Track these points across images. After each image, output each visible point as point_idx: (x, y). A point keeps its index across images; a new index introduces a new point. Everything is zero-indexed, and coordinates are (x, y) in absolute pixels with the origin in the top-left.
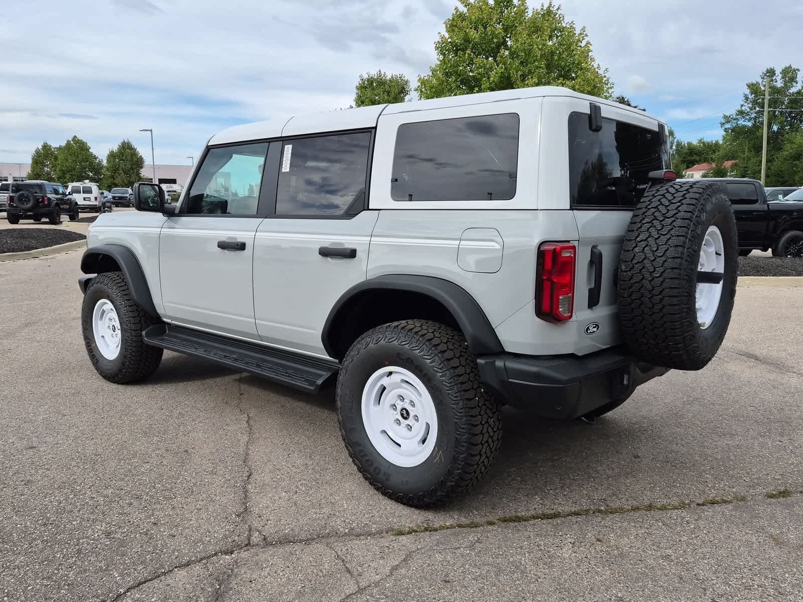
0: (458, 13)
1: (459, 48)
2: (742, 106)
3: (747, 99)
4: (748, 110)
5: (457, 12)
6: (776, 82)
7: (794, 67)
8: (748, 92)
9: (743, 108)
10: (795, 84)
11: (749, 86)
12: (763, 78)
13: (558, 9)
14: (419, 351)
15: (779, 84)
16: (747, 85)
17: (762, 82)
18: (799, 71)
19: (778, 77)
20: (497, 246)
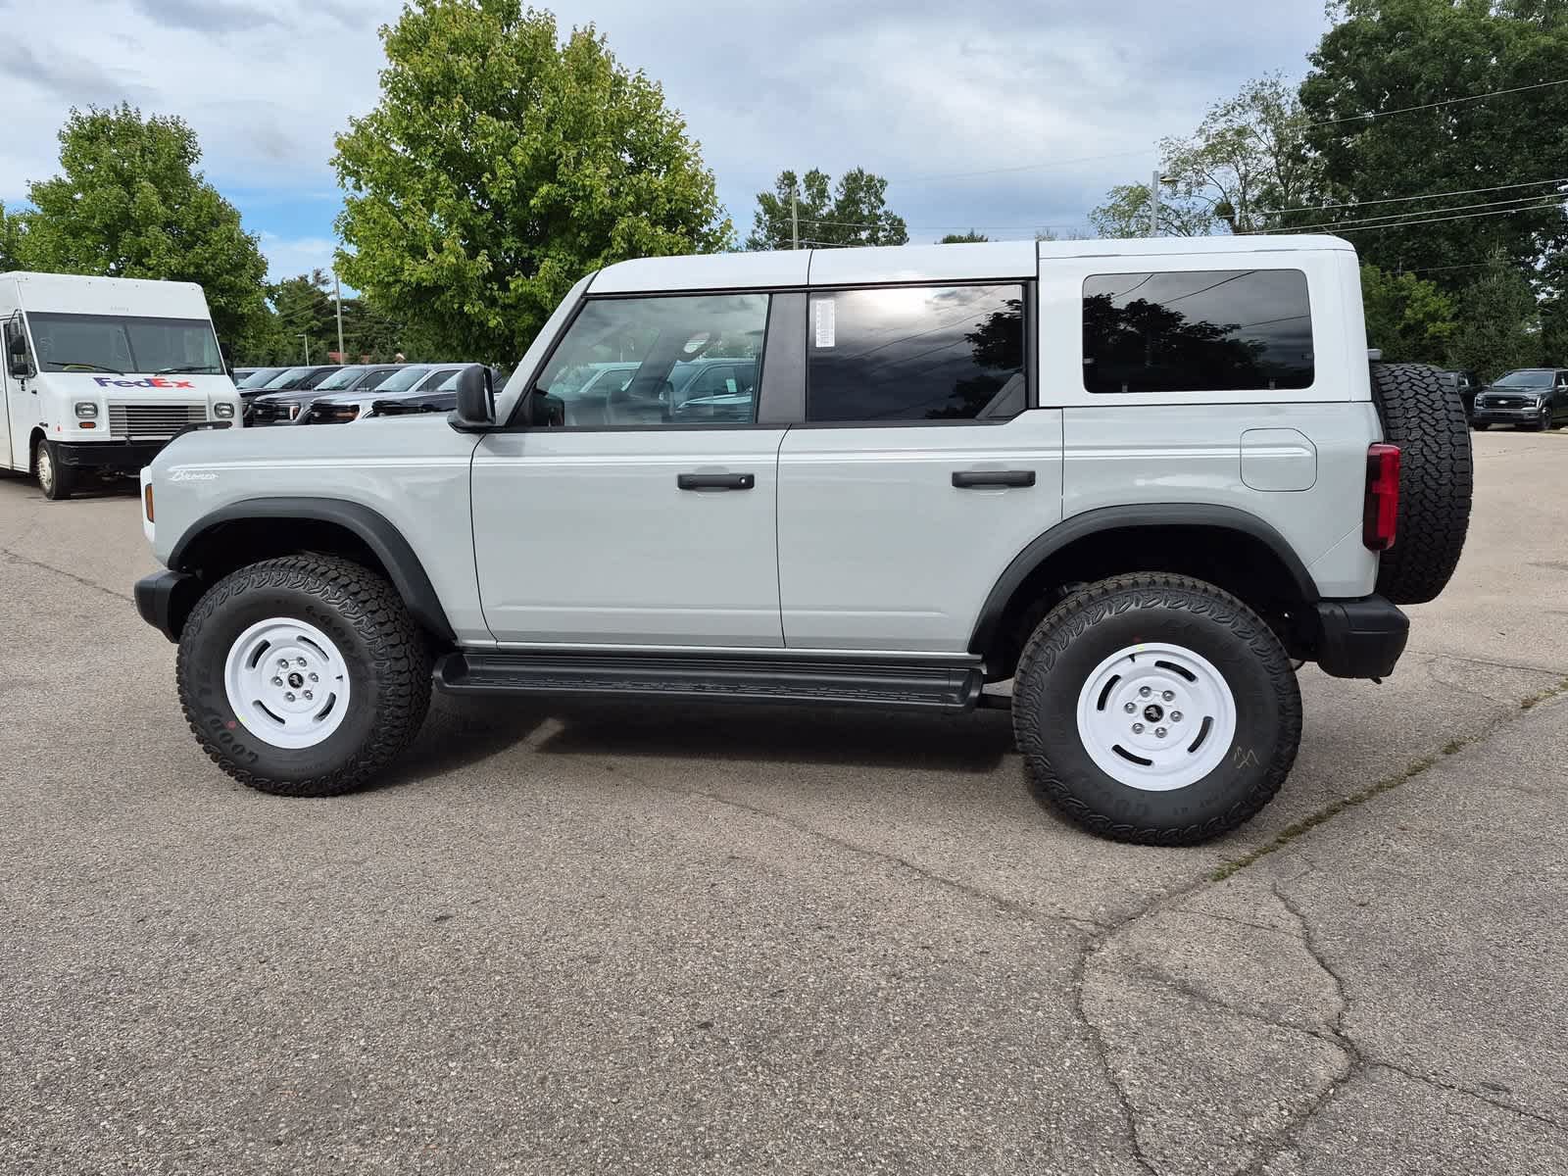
0: (411, 17)
1: (435, 89)
2: (753, 232)
3: (759, 221)
4: (764, 239)
5: (408, 14)
6: (799, 195)
7: (822, 172)
8: (760, 209)
9: (757, 236)
10: (826, 201)
11: (761, 200)
12: (779, 188)
13: (603, 40)
14: (1208, 613)
15: (805, 198)
16: (758, 197)
17: (780, 193)
18: (829, 179)
19: (801, 185)
20: (1307, 454)
